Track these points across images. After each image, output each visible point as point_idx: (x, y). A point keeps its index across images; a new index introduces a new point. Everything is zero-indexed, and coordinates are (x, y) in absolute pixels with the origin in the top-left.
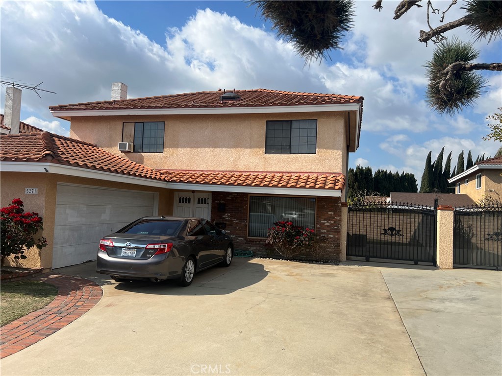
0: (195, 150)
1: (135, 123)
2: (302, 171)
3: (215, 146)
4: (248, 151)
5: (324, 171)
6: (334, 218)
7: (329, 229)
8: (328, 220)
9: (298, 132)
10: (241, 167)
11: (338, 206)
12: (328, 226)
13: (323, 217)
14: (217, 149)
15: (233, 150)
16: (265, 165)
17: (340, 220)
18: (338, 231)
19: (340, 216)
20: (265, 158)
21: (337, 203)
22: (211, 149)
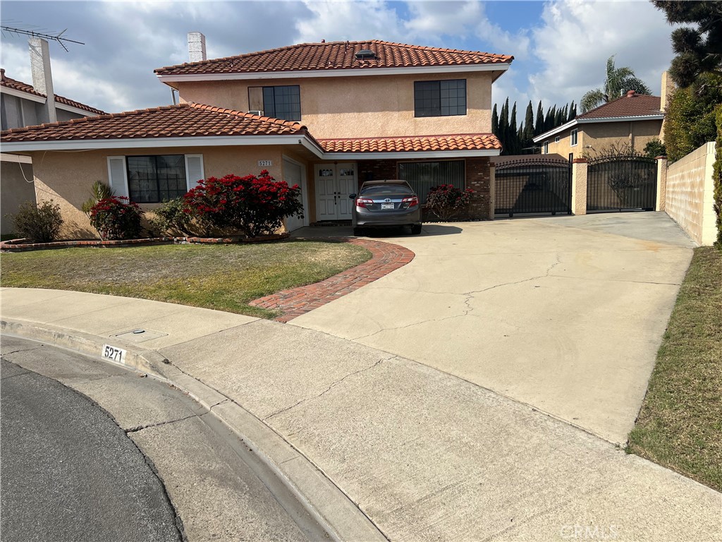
0: (337, 116)
1: (263, 87)
2: (454, 133)
3: (360, 110)
4: (396, 114)
5: (475, 132)
6: (483, 178)
7: (479, 189)
8: (478, 181)
9: (447, 93)
10: (390, 133)
11: (487, 167)
12: (478, 187)
13: (473, 178)
14: (363, 113)
15: (380, 114)
16: (415, 129)
17: (489, 180)
18: (488, 191)
19: (489, 176)
20: (415, 121)
21: (487, 164)
22: (355, 114)
